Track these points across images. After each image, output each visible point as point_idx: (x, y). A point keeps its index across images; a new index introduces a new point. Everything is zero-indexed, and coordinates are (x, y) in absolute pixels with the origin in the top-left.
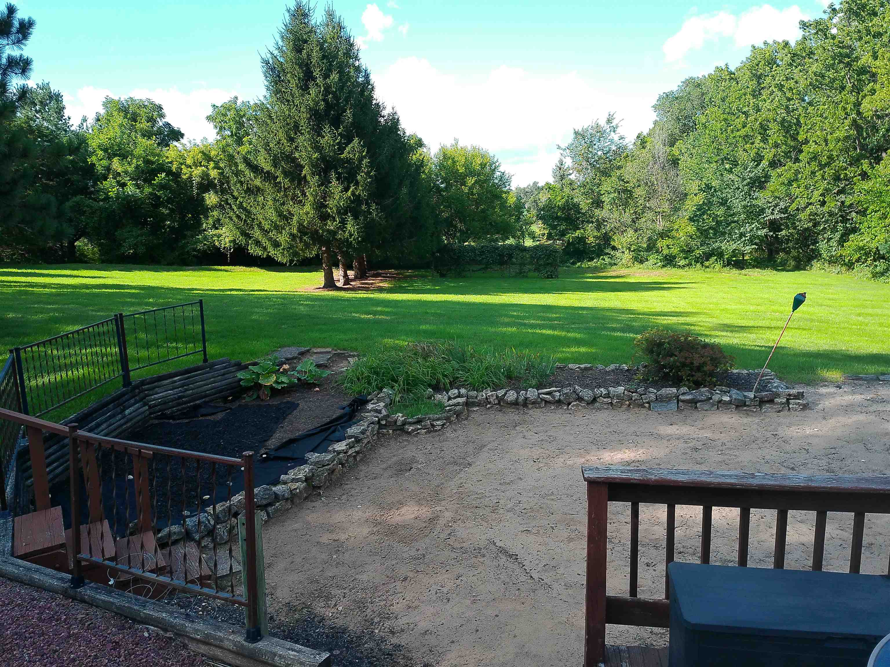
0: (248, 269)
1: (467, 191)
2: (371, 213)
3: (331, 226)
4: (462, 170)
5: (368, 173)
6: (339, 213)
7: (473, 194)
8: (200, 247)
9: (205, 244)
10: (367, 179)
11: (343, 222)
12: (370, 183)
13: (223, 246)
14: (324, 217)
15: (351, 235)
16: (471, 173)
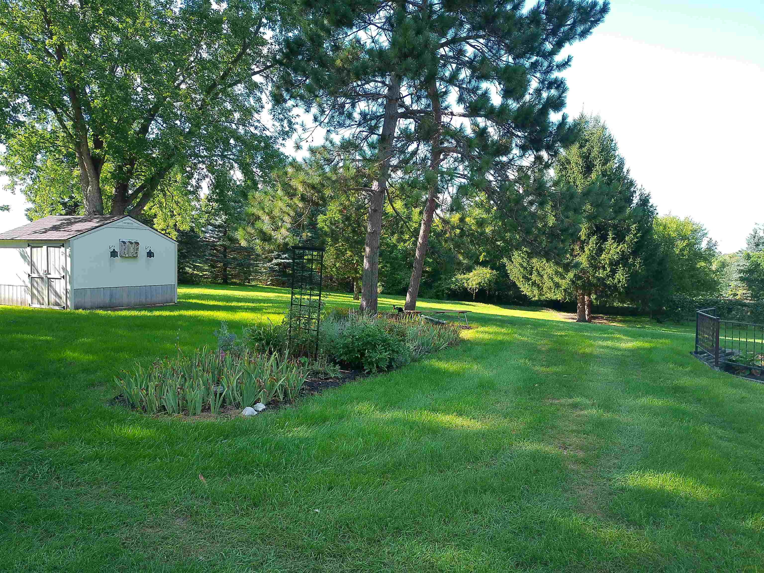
0: (486, 305)
1: (677, 252)
2: (634, 266)
3: (601, 274)
4: (673, 235)
5: (635, 235)
6: (611, 264)
7: (683, 255)
8: (453, 286)
9: (457, 285)
10: (633, 239)
11: (613, 272)
12: (636, 243)
13: (470, 287)
14: (595, 267)
15: (619, 282)
16: (684, 238)
